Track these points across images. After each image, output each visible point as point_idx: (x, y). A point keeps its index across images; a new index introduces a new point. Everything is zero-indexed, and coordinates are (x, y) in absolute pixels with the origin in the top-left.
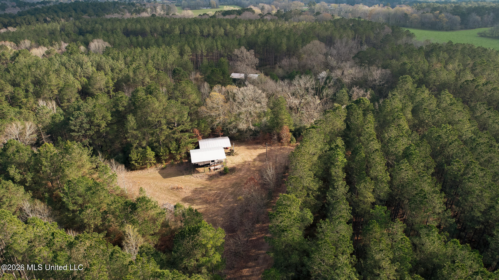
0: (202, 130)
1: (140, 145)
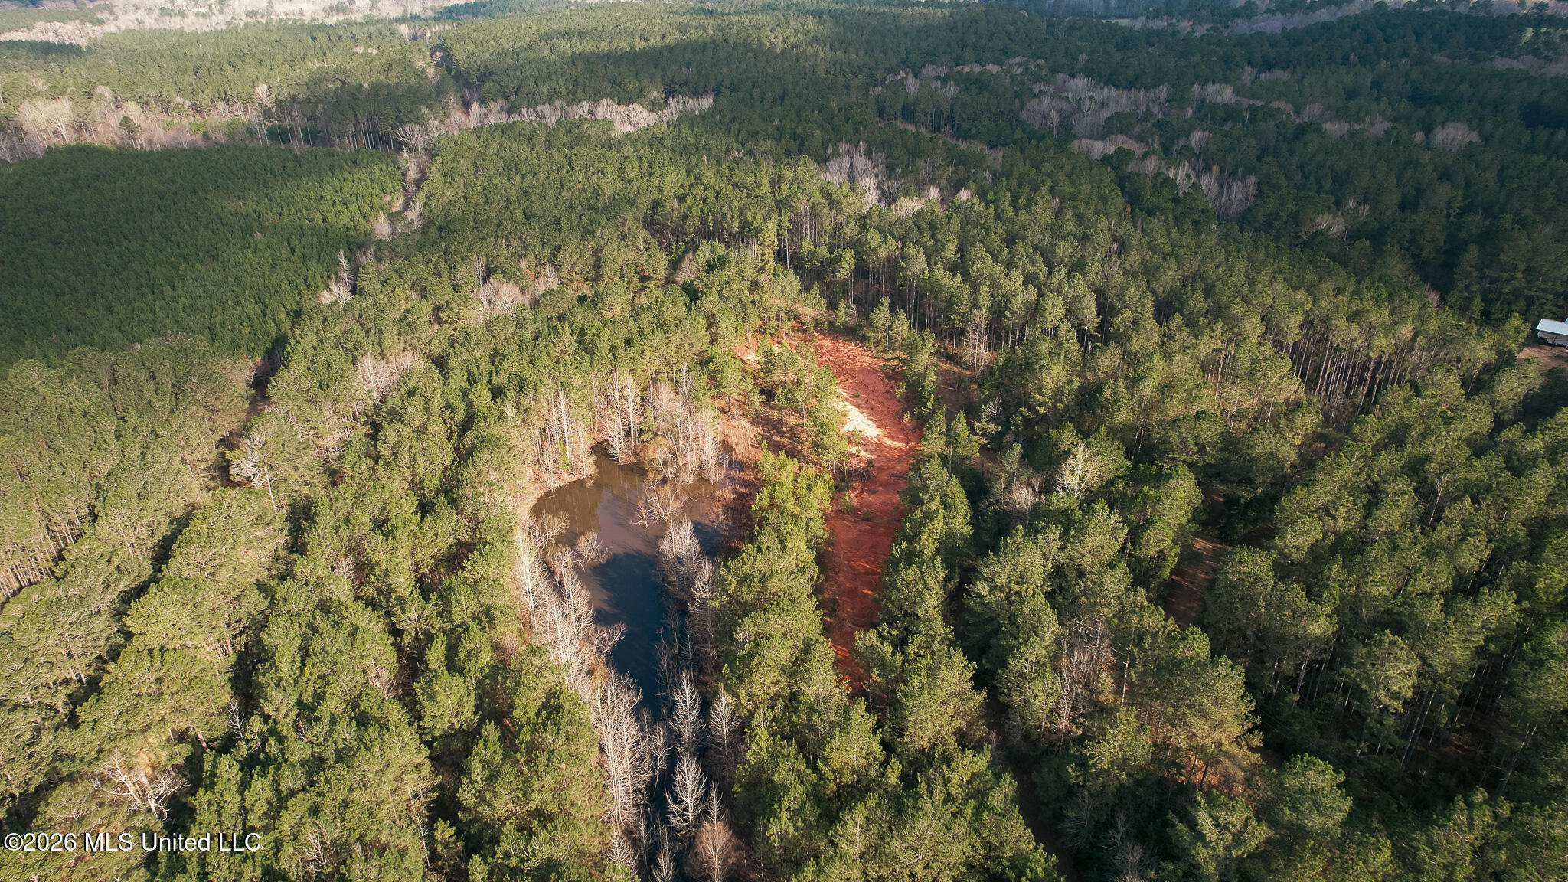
1: (1467, 288)
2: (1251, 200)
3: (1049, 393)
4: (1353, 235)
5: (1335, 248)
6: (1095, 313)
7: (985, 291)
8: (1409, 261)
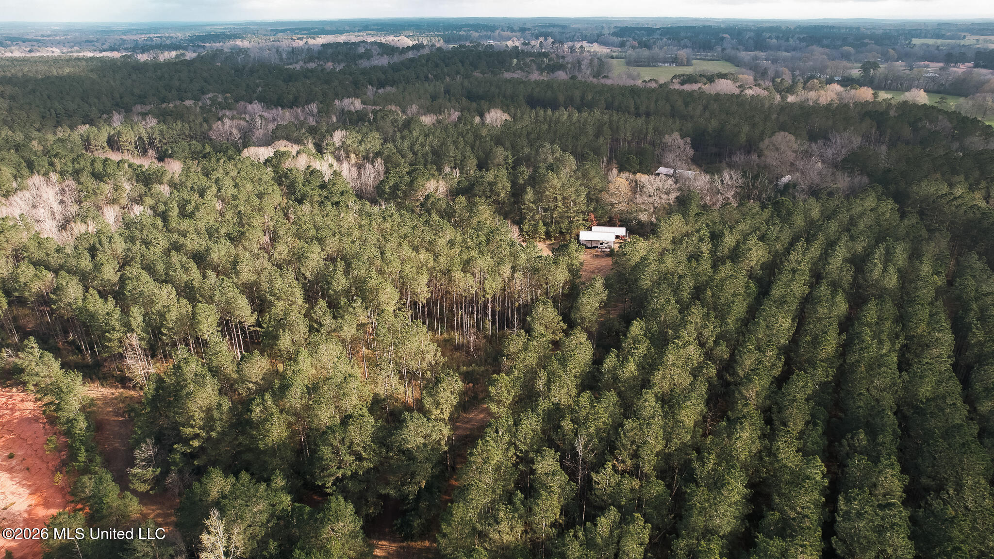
0: (599, 216)
1: (533, 218)
2: (382, 176)
3: (200, 423)
4: (454, 193)
5: (443, 205)
6: (249, 313)
7: (137, 313)
8: (493, 207)
